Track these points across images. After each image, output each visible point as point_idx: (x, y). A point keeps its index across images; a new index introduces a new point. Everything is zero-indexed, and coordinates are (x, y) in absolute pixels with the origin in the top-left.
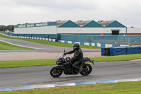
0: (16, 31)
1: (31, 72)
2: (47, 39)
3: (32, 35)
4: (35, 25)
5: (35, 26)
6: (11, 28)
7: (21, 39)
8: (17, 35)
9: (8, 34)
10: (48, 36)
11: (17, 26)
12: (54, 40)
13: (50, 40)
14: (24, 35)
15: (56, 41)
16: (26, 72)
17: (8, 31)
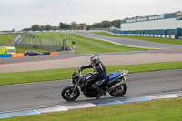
0: (124, 27)
1: (146, 78)
2: (163, 36)
3: (144, 32)
4: (147, 18)
5: (148, 20)
6: (117, 24)
7: (130, 37)
8: (125, 32)
9: (114, 31)
10: (165, 32)
11: (125, 21)
12: (173, 37)
13: (168, 36)
14: (134, 32)
15: (176, 38)
16: (140, 79)
17: (113, 28)
